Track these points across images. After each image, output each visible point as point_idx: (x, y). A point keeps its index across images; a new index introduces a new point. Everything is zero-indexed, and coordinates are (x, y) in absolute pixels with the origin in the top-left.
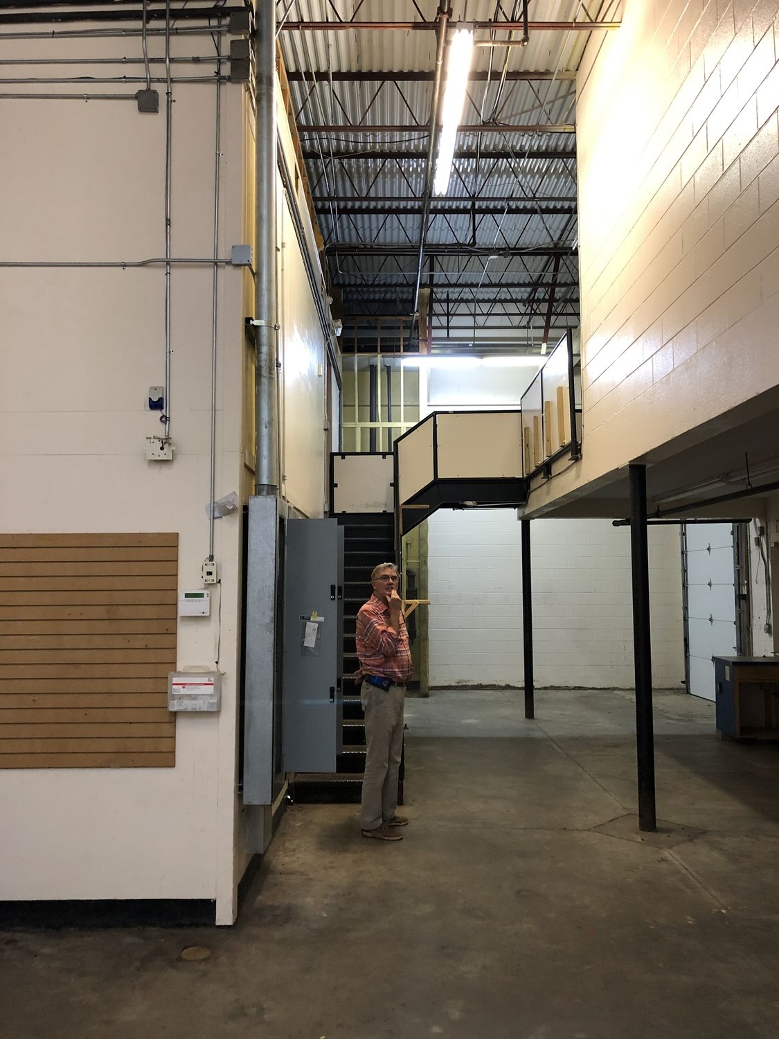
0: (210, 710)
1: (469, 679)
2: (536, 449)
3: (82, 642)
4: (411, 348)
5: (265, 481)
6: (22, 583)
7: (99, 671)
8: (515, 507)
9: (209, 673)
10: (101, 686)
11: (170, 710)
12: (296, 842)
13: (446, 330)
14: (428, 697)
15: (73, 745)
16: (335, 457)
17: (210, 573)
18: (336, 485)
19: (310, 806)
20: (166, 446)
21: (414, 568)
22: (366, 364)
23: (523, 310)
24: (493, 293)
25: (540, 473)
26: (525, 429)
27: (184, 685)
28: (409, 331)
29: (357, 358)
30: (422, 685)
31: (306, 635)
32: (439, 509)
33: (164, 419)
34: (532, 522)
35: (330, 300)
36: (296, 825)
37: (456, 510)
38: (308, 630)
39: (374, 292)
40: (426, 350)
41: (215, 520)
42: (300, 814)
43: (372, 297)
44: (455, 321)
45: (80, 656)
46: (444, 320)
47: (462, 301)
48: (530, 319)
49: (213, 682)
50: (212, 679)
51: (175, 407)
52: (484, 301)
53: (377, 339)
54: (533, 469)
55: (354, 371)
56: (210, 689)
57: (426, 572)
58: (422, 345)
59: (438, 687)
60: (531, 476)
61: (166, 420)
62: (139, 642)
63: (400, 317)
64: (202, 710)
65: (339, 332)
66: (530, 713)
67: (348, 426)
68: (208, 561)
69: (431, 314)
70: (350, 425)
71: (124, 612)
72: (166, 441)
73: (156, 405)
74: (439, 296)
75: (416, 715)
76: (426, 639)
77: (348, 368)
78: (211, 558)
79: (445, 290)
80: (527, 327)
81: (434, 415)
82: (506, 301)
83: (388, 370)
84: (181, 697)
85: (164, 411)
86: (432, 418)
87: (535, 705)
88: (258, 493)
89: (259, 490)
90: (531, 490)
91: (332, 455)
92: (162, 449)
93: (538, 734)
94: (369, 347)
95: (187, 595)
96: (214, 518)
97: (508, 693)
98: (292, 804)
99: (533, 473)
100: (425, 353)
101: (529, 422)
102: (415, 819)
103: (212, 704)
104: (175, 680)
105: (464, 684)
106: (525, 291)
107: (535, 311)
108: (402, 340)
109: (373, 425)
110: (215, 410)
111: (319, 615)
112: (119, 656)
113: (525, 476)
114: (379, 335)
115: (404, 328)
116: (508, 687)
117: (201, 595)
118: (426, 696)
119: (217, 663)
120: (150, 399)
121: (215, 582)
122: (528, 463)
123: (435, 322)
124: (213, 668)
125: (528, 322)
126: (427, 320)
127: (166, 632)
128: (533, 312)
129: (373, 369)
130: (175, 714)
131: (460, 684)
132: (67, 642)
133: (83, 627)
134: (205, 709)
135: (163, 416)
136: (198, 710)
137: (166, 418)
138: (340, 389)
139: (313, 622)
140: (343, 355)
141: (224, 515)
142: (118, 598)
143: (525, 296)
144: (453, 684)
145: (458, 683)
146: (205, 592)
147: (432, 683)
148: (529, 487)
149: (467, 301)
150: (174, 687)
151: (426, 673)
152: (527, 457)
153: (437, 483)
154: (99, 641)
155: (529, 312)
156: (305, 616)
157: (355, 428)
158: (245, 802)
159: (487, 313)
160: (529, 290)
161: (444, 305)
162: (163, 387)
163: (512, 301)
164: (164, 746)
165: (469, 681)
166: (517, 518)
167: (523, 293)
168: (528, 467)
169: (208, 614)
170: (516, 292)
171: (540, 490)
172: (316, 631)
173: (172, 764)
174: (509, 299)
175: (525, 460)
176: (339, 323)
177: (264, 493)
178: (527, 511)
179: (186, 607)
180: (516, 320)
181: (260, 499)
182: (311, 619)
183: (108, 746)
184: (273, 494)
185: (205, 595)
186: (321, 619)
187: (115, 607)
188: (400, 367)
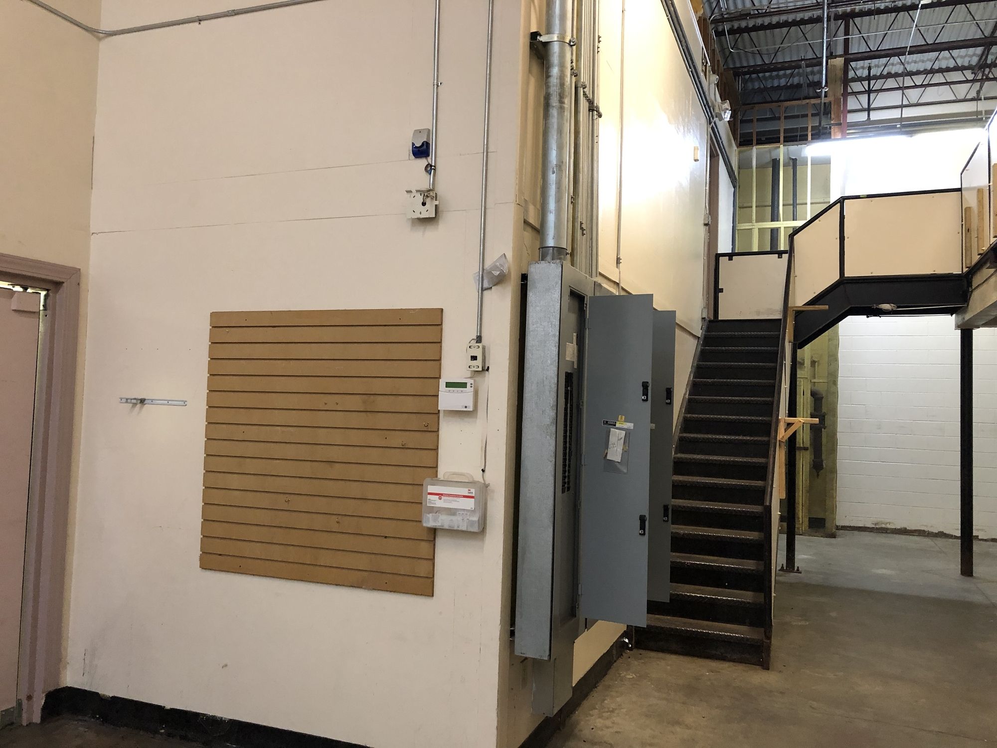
0: (469, 530)
1: (888, 521)
2: (980, 230)
3: (337, 437)
4: (821, 134)
5: (551, 242)
6: (280, 367)
7: (354, 472)
8: (950, 311)
9: (473, 483)
10: (355, 490)
11: (425, 525)
12: (618, 699)
13: (867, 113)
14: (835, 537)
15: (325, 558)
16: (720, 258)
17: (474, 358)
18: (721, 290)
19: (653, 654)
20: (428, 201)
21: (821, 389)
22: (767, 159)
23: (970, 77)
24: (930, 60)
25: (985, 263)
26: (966, 209)
27: (440, 495)
28: (818, 117)
29: (755, 151)
30: (828, 524)
31: (610, 446)
32: (849, 317)
33: (429, 169)
34: (975, 332)
35: (715, 78)
36: (628, 677)
37: (870, 318)
38: (613, 439)
39: (778, 77)
40: (840, 134)
41: (485, 293)
42: (636, 663)
43: (776, 84)
44: (880, 100)
45: (334, 454)
46: (864, 99)
47: (890, 75)
48: (981, 87)
49: (473, 495)
50: (473, 490)
51: (442, 154)
52: (918, 73)
53: (779, 130)
54: (976, 258)
55: (752, 167)
56: (470, 504)
57: (835, 394)
58: (834, 130)
59: (850, 527)
60: (974, 270)
61: (431, 169)
62: (397, 439)
63: (807, 101)
64: (460, 528)
65: (727, 116)
66: (967, 569)
67: (744, 228)
68: (473, 343)
69: (846, 94)
70: (746, 226)
71: (383, 403)
72: (428, 194)
73: (421, 151)
74: (859, 73)
75: (814, 558)
76: (833, 471)
77: (745, 164)
78: (479, 339)
79: (867, 62)
80: (977, 99)
81: (841, 201)
82: (948, 70)
83: (794, 163)
84: (439, 510)
85: (429, 159)
86: (839, 204)
87: (975, 560)
88: (543, 258)
89: (543, 253)
90: (973, 288)
91: (718, 256)
92: (424, 204)
93: (977, 598)
94: (772, 138)
95: (448, 385)
96: (483, 290)
97: (940, 542)
98: (631, 649)
99: (976, 264)
100: (839, 137)
101: (971, 200)
102: (782, 693)
103: (472, 523)
104: (431, 489)
105: (883, 526)
106: (974, 55)
107: (987, 76)
108: (810, 129)
109: (774, 225)
110: (487, 153)
111: (626, 421)
112: (374, 455)
113: (965, 270)
114: (782, 126)
115: (813, 115)
116: (942, 535)
117: (464, 385)
118: (833, 536)
119: (483, 471)
120: (413, 144)
121: (480, 369)
122: (969, 253)
123: (852, 103)
124: (478, 476)
125: (978, 92)
126: (842, 100)
127: (425, 429)
128: (984, 77)
129: (775, 163)
130: (434, 531)
131: (877, 527)
132: (322, 436)
133: (338, 419)
134: (464, 528)
135: (429, 164)
136: (456, 528)
137: (431, 166)
138: (734, 187)
139: (617, 428)
140: (739, 149)
141: (494, 286)
142: (377, 386)
143: (974, 61)
144: (869, 525)
145: (876, 524)
146: (469, 382)
147: (841, 521)
148: (970, 284)
149: (896, 75)
150: (429, 497)
151: (833, 510)
152: (968, 245)
153: (844, 283)
154: (355, 437)
155: (979, 77)
156: (610, 421)
157: (751, 229)
158: (517, 652)
159: (922, 85)
160: (979, 50)
161: (866, 83)
162: (429, 130)
163: (956, 69)
164: (422, 569)
165: (890, 524)
166: (954, 327)
167: (970, 56)
168: (968, 258)
169: (471, 409)
170: (962, 57)
171: (985, 285)
172: (622, 441)
173: (428, 592)
174: (952, 66)
175: (966, 249)
176: (727, 105)
177: (549, 258)
178: (968, 316)
179: (448, 400)
180: (962, 90)
181: (543, 265)
182: (618, 425)
183: (362, 562)
184: (560, 259)
185: (468, 385)
186: (630, 425)
187: (372, 397)
188: (807, 158)
